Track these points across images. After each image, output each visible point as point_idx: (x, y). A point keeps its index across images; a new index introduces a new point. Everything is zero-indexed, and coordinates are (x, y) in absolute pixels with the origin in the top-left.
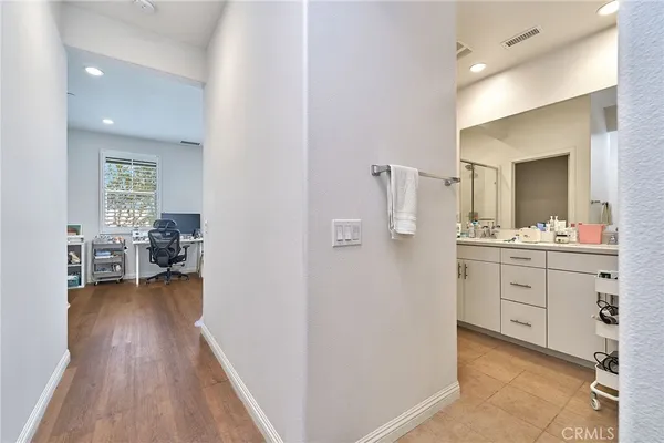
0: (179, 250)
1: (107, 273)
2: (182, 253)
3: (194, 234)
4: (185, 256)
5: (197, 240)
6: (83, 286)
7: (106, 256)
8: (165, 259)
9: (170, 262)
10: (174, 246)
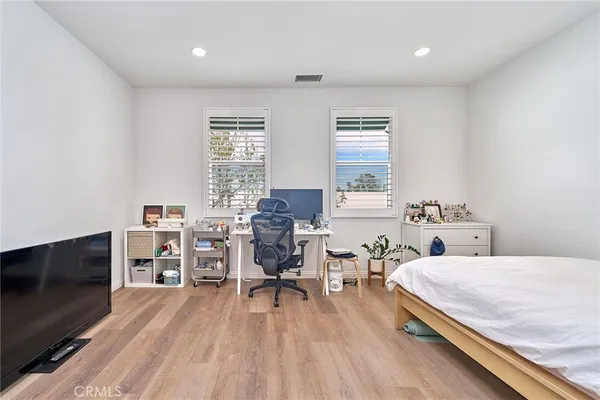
0: (293, 248)
1: (208, 271)
2: (297, 252)
3: (314, 221)
4: (301, 257)
5: (318, 232)
6: (181, 285)
7: (205, 248)
8: (272, 263)
9: (280, 269)
10: (285, 242)
